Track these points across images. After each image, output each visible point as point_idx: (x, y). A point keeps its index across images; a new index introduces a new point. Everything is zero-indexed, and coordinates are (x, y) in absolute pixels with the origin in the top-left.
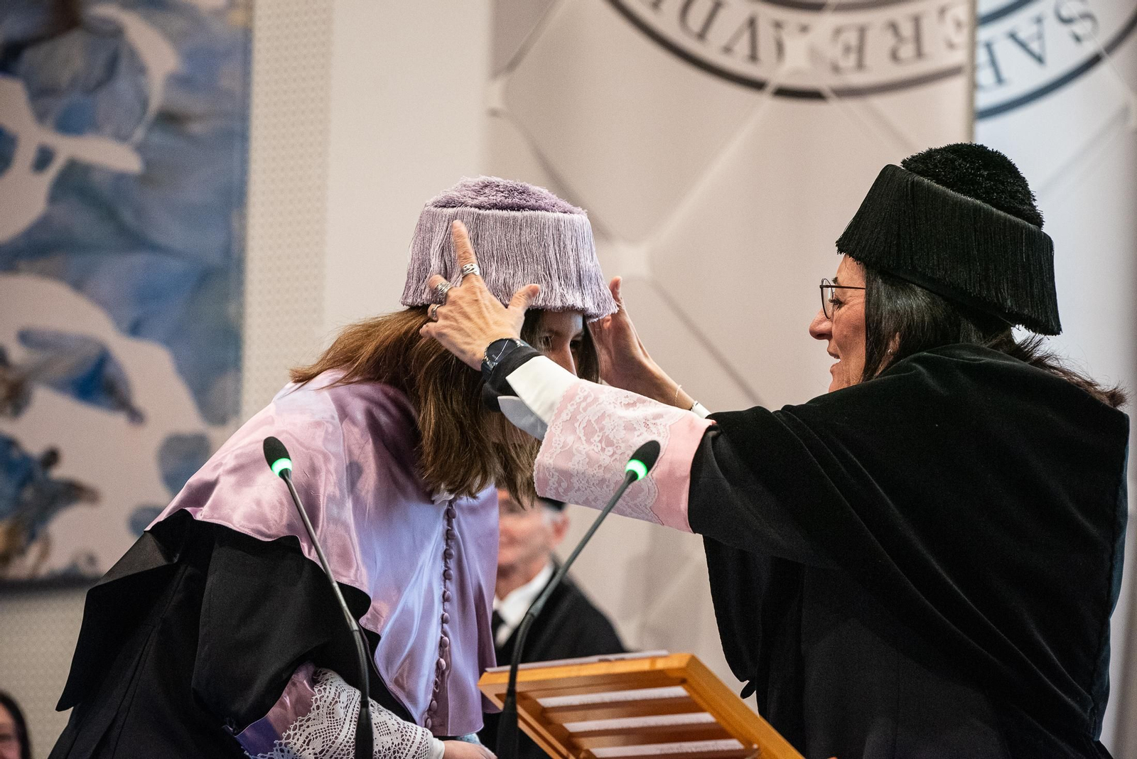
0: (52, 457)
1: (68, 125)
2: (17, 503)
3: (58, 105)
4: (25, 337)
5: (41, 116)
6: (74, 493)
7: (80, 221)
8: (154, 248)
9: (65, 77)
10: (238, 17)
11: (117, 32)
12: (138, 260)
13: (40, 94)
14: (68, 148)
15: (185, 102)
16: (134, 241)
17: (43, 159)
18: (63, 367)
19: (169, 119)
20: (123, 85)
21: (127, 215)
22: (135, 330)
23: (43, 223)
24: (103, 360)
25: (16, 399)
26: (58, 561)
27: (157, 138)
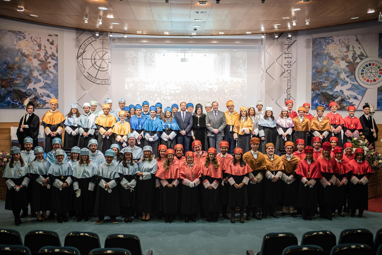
0: (45, 101)
1: (45, 80)
2: (43, 103)
3: (45, 78)
4: (43, 93)
5: (43, 79)
6: (47, 103)
7: (47, 86)
8: (52, 88)
9: (45, 77)
10: (57, 74)
11: (49, 74)
12: (51, 88)
13: (43, 77)
14: (45, 81)
15: (54, 79)
16: (51, 87)
17: (44, 82)
18: (46, 95)
19: (53, 80)
20: (49, 77)
21: (50, 86)
22: (51, 93)
23: (44, 86)
24: (49, 95)
25: (42, 97)
26: (46, 107)
27: (52, 81)
